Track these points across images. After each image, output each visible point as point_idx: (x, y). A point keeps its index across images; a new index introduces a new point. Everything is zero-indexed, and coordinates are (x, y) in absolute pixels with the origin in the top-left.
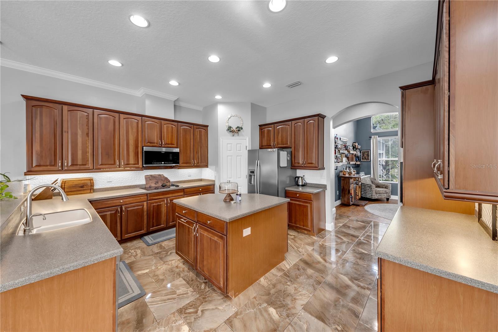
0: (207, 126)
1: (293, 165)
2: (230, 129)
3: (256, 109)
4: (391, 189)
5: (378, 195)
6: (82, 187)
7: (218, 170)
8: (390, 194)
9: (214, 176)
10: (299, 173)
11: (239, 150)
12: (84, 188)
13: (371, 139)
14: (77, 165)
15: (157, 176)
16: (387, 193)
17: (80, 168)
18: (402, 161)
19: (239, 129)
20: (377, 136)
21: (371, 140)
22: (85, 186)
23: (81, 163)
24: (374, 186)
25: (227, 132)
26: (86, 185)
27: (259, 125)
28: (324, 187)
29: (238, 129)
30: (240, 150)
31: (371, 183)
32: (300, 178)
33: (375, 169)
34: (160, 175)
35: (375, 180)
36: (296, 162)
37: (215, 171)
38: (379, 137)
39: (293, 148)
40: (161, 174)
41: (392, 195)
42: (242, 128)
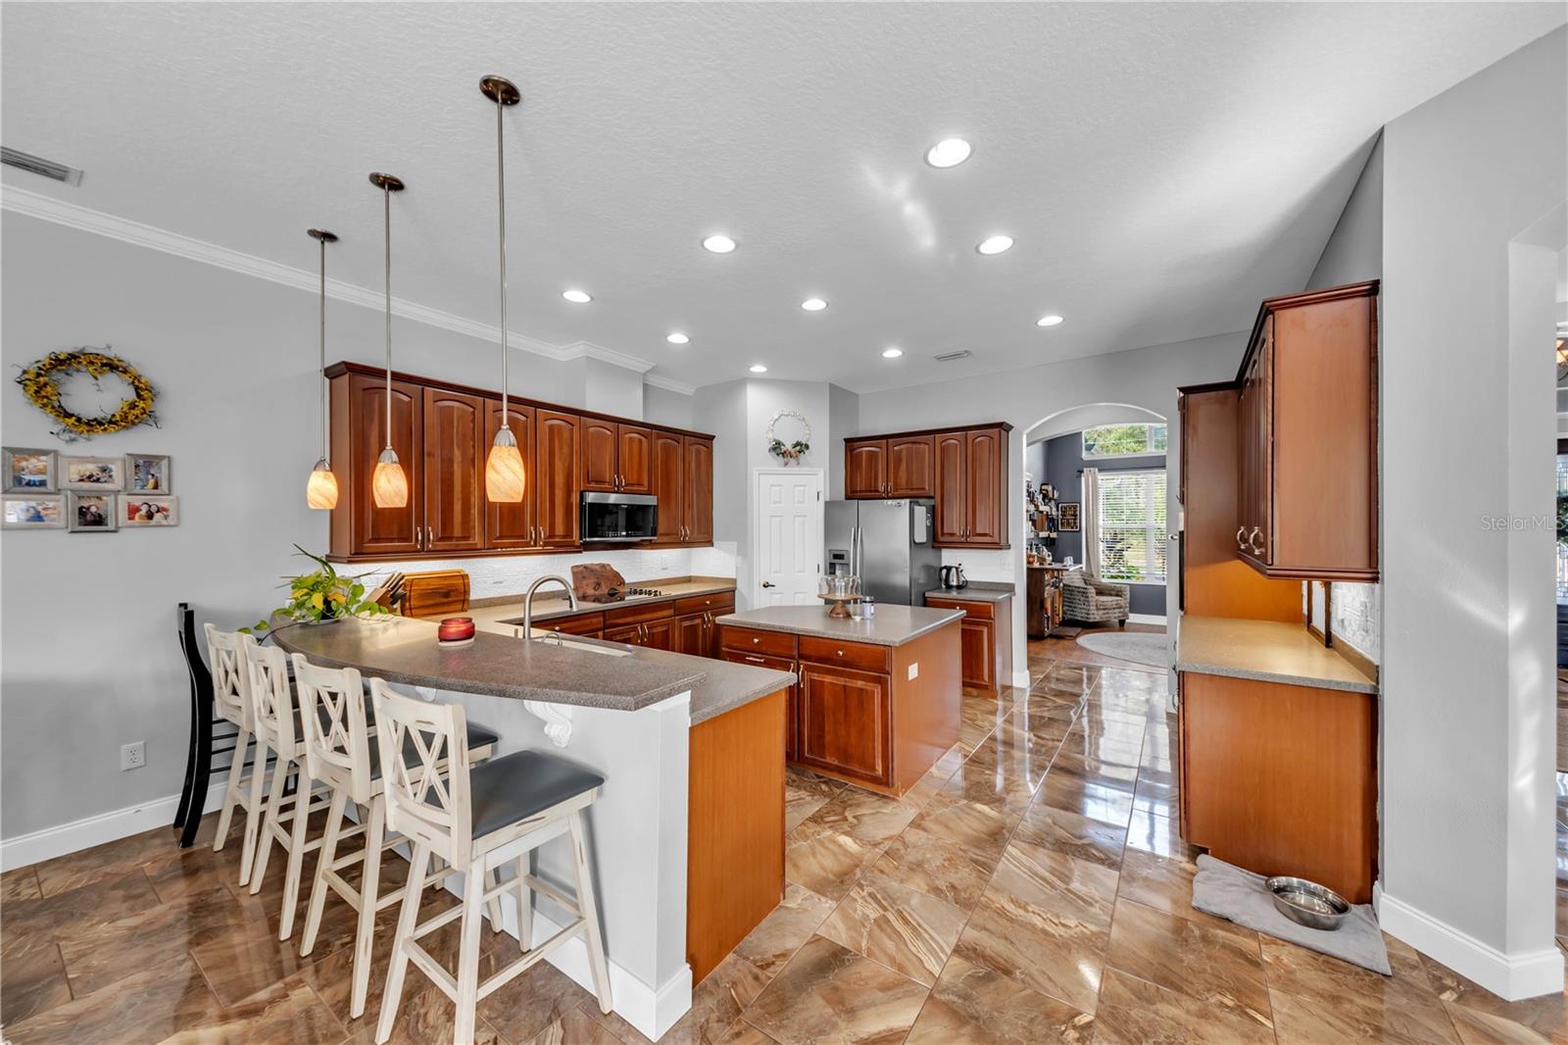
0: (712, 438)
1: (938, 539)
2: (777, 448)
3: (841, 399)
4: (1128, 596)
5: (1101, 612)
6: (447, 595)
7: (744, 551)
8: (1127, 610)
9: (734, 569)
10: (949, 557)
11: (799, 502)
12: (450, 599)
13: (1080, 477)
14: (450, 538)
15: (597, 568)
16: (1120, 608)
17: (458, 545)
18: (1182, 529)
19: (802, 447)
20: (1097, 469)
21: (1083, 479)
22: (452, 593)
23: (459, 535)
24: (1092, 590)
25: (768, 454)
26: (454, 591)
27: (845, 440)
28: (1009, 588)
29: (798, 448)
30: (803, 502)
31: (1082, 585)
32: (954, 570)
33: (1091, 549)
34: (603, 566)
35: (1092, 576)
36: (945, 531)
37: (738, 554)
38: (1100, 470)
39: (938, 498)
40: (605, 562)
41: (1131, 612)
42: (807, 447)
